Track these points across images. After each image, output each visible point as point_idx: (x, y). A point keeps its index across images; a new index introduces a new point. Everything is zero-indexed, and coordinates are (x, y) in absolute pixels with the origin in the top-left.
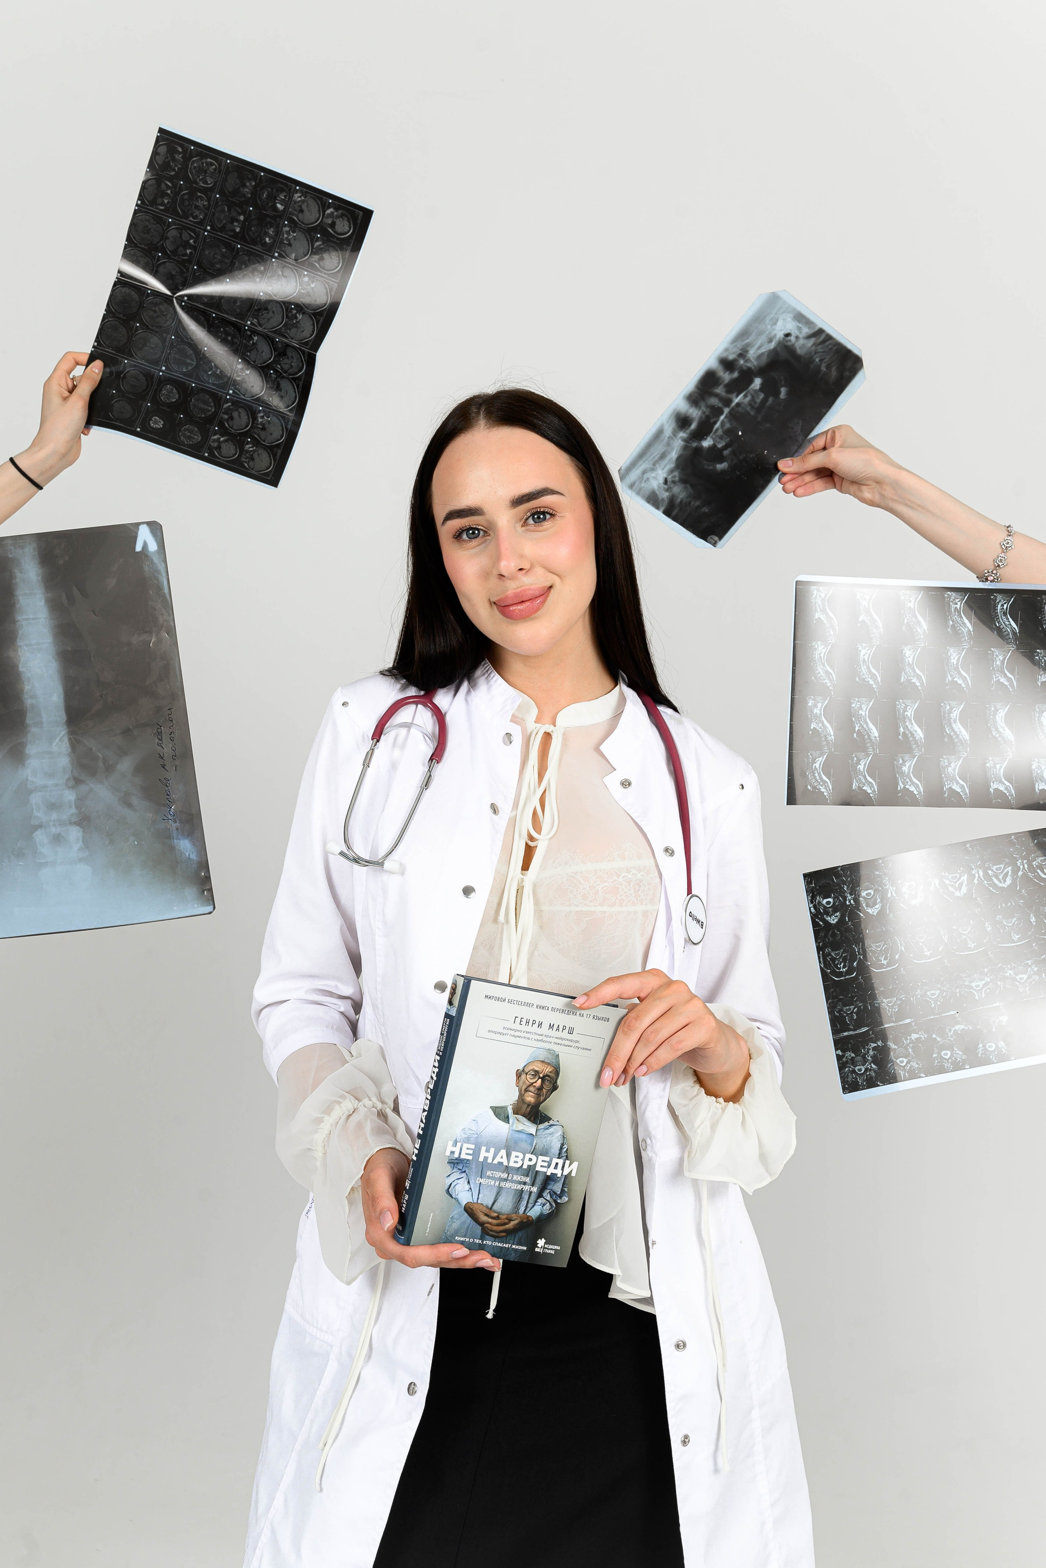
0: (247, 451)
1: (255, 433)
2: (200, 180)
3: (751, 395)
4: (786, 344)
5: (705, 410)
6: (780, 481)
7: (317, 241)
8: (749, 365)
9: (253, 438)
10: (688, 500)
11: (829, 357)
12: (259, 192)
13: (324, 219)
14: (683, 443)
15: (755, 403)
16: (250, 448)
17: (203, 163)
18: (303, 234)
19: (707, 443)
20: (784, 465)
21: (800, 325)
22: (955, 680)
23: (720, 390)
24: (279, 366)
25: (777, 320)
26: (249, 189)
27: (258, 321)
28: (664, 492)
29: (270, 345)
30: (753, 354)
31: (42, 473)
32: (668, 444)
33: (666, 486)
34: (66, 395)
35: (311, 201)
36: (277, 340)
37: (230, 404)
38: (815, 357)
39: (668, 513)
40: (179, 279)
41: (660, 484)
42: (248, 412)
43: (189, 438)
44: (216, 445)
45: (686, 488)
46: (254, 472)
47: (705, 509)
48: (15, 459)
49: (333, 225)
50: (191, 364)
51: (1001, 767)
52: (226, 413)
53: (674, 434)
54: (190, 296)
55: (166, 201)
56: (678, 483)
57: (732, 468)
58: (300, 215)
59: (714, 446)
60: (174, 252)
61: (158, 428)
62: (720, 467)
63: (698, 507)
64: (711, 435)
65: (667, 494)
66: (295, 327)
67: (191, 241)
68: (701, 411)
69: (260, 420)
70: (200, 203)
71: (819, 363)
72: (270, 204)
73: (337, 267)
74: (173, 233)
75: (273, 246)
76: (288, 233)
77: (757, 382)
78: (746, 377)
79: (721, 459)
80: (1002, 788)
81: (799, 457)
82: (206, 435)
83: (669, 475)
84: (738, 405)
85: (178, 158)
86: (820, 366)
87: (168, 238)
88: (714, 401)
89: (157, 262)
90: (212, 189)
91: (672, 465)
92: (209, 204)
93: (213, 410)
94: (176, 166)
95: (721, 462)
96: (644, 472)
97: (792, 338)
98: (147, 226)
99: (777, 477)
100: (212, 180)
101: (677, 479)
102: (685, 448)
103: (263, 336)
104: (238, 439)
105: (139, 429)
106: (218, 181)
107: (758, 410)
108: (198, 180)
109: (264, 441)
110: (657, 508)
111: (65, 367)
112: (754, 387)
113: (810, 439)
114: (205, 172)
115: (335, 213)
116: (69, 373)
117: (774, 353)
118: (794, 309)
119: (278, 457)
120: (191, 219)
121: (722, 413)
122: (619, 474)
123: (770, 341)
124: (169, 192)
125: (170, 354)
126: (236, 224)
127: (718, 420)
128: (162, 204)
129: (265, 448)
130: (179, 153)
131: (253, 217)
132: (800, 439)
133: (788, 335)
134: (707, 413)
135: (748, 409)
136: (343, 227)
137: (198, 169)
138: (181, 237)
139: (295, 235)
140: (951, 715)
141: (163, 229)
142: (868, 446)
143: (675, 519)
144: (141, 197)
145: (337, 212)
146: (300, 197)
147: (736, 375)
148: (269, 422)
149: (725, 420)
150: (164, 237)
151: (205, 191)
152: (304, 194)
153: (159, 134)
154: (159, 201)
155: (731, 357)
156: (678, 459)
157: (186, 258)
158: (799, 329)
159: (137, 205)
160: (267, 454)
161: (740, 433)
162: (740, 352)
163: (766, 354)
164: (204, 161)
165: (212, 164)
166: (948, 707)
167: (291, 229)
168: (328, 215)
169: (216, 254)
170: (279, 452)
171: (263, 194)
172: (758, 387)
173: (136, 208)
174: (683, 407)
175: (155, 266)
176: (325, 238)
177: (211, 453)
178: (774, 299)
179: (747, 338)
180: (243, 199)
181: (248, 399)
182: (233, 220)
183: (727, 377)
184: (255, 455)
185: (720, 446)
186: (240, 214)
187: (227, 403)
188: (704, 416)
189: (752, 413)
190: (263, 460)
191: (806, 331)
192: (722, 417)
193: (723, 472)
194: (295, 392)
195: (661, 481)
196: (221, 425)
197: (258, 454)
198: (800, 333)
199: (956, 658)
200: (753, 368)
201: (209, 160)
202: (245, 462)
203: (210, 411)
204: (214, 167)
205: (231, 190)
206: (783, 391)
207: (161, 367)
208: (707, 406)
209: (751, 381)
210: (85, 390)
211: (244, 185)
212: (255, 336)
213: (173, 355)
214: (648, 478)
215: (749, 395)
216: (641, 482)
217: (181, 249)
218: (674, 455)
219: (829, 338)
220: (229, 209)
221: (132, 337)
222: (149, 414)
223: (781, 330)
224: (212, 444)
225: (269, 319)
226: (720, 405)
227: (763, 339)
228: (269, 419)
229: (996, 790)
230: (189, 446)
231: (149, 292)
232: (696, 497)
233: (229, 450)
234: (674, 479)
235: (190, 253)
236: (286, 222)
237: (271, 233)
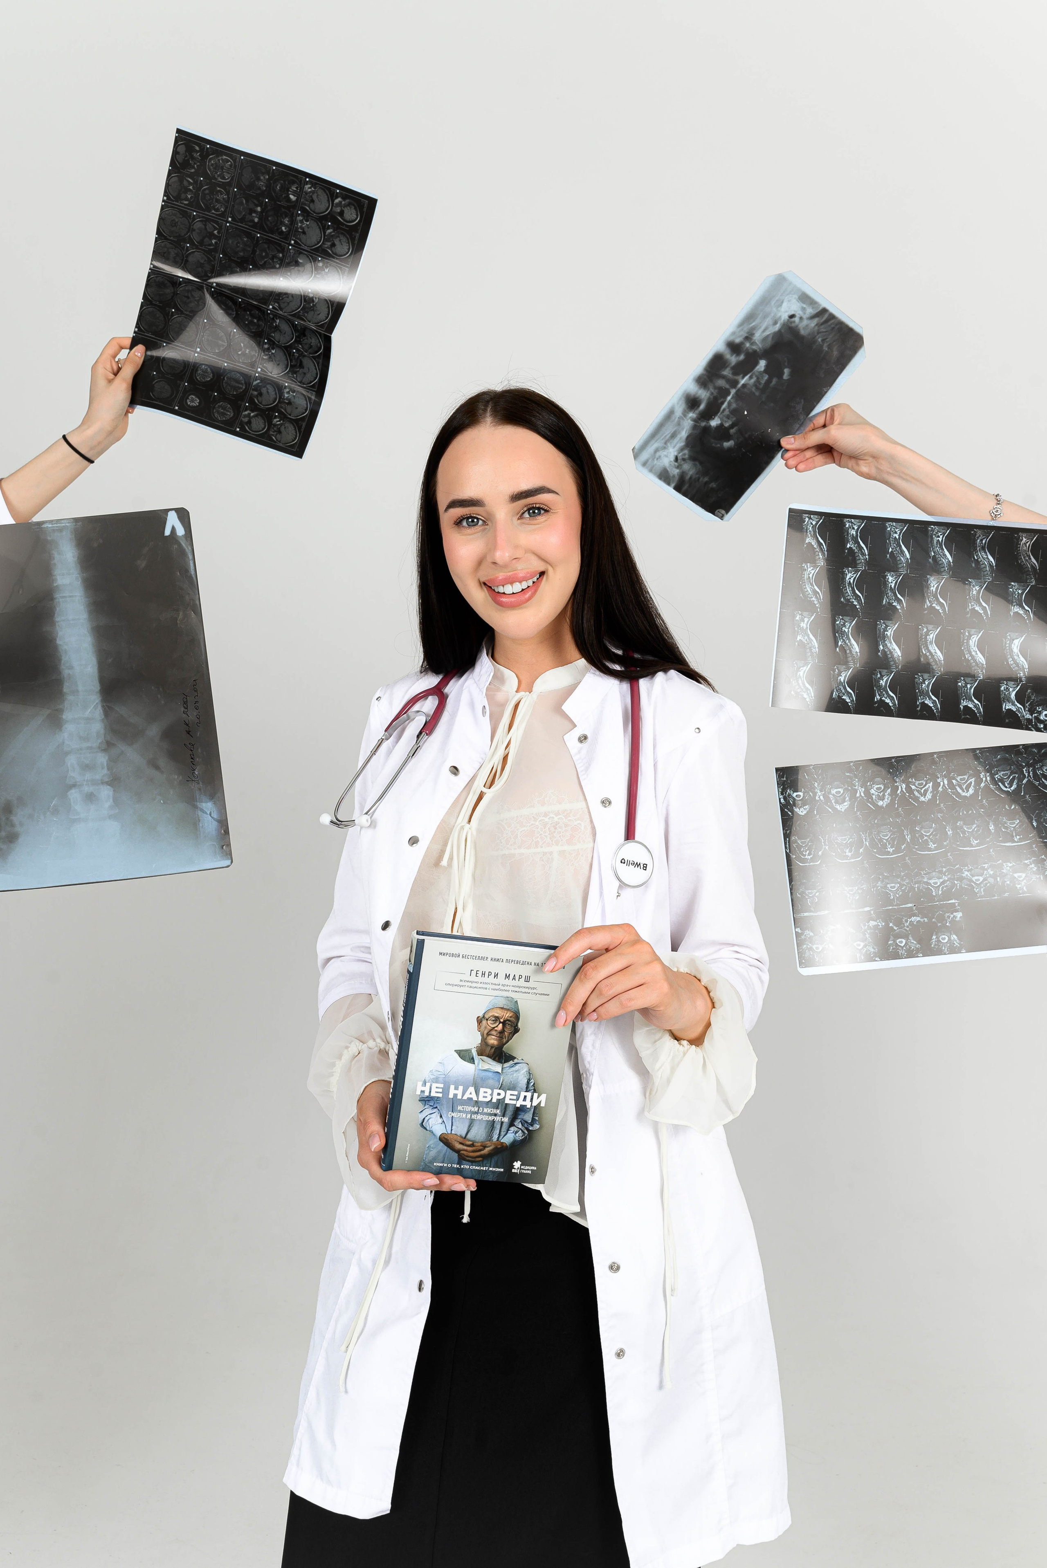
0: (275, 425)
1: (282, 407)
2: (218, 176)
3: (756, 376)
4: (790, 325)
5: (713, 391)
6: (782, 457)
7: (328, 229)
8: (754, 347)
9: (280, 413)
10: (697, 476)
11: (831, 336)
12: (272, 185)
13: (333, 208)
14: (692, 422)
15: (760, 384)
16: (277, 421)
17: (219, 160)
18: (315, 223)
19: (714, 423)
20: (787, 442)
21: (804, 306)
22: (933, 605)
23: (727, 372)
24: (300, 346)
25: (782, 302)
26: (263, 182)
27: (279, 305)
28: (674, 469)
29: (291, 327)
30: (759, 336)
31: (92, 449)
32: (679, 425)
33: (676, 464)
34: (112, 378)
35: (320, 192)
36: (296, 323)
37: (259, 381)
38: (817, 337)
39: (678, 489)
41: (671, 461)
42: (275, 389)
43: (223, 414)
44: (247, 420)
45: (695, 465)
46: (283, 443)
47: (713, 485)
48: (67, 437)
49: (342, 214)
50: (222, 345)
51: (971, 688)
52: (255, 390)
53: (684, 414)
54: (218, 286)
55: (189, 196)
56: (688, 460)
57: (738, 446)
58: (311, 205)
59: (721, 425)
60: (199, 244)
61: (194, 407)
62: (727, 444)
63: (706, 483)
64: (718, 415)
65: (678, 471)
66: (312, 310)
67: (216, 232)
68: (709, 392)
69: (286, 395)
70: (220, 197)
71: (821, 343)
72: (283, 196)
73: (347, 253)
74: (198, 225)
75: (289, 234)
76: (302, 222)
77: (762, 364)
78: (751, 359)
79: (728, 438)
80: (971, 705)
81: (801, 434)
82: (237, 410)
83: (679, 453)
84: (744, 386)
85: (196, 156)
86: (822, 346)
87: (194, 230)
88: (721, 383)
89: (186, 253)
90: (229, 184)
91: (683, 444)
92: (229, 198)
93: (244, 387)
94: (195, 163)
95: (728, 441)
96: (656, 451)
97: (797, 319)
98: (174, 220)
99: (780, 455)
100: (229, 175)
101: (687, 456)
102: (694, 427)
103: (284, 319)
104: (267, 414)
105: (177, 408)
106: (234, 176)
107: (763, 390)
108: (216, 176)
109: (290, 415)
110: (667, 485)
111: (111, 351)
112: (758, 369)
113: (811, 417)
114: (222, 168)
115: (343, 203)
116: (114, 357)
117: (778, 335)
118: (799, 290)
119: (303, 429)
120: (213, 211)
121: (729, 394)
123: (775, 323)
124: (191, 187)
125: (201, 337)
126: (254, 215)
127: (725, 401)
128: (186, 199)
129: (291, 421)
130: (197, 152)
131: (269, 208)
133: (792, 316)
134: (715, 394)
135: (754, 389)
136: (351, 215)
137: (215, 165)
138: (206, 229)
139: (308, 223)
140: (928, 637)
141: (189, 222)
142: (868, 423)
143: (685, 494)
144: (166, 193)
145: (345, 201)
146: (310, 188)
147: (742, 357)
148: (294, 396)
149: (732, 401)
150: (190, 229)
151: (223, 185)
152: (314, 185)
153: (177, 135)
154: (183, 196)
155: (738, 340)
156: (688, 438)
157: (210, 248)
158: (803, 309)
159: (163, 201)
160: (292, 426)
161: (746, 413)
162: (746, 335)
163: (771, 336)
164: (220, 158)
165: (228, 161)
166: (926, 631)
167: (304, 218)
168: (337, 204)
169: (238, 243)
170: (304, 423)
171: (277, 185)
172: (762, 369)
173: (163, 203)
174: (693, 389)
175: (185, 256)
176: (335, 227)
177: (243, 429)
178: (780, 280)
179: (754, 321)
180: (258, 192)
181: (275, 376)
182: (252, 211)
183: (733, 359)
184: (282, 429)
185: (727, 425)
186: (257, 206)
187: (256, 380)
188: (712, 397)
189: (757, 394)
190: (290, 434)
191: (810, 311)
192: (729, 398)
193: (730, 449)
194: (316, 369)
195: (672, 458)
196: (251, 401)
197: (285, 428)
198: (805, 313)
199: (936, 585)
200: (758, 350)
201: (224, 157)
202: (273, 435)
203: (241, 388)
204: (230, 163)
205: (247, 184)
206: (786, 371)
207: (196, 349)
208: (715, 388)
209: (757, 363)
210: (128, 373)
211: (259, 179)
212: (277, 319)
213: (203, 338)
214: (660, 457)
215: (754, 377)
216: (653, 461)
217: (207, 239)
218: (684, 434)
219: (832, 317)
220: (247, 201)
221: (169, 322)
222: (187, 393)
223: (786, 312)
224: (243, 419)
225: (288, 303)
226: (727, 386)
227: (768, 321)
228: (294, 394)
229: (966, 707)
230: (222, 422)
231: (180, 281)
232: (705, 474)
233: (258, 424)
234: (683, 457)
235: (215, 242)
236: (299, 212)
237: (287, 222)
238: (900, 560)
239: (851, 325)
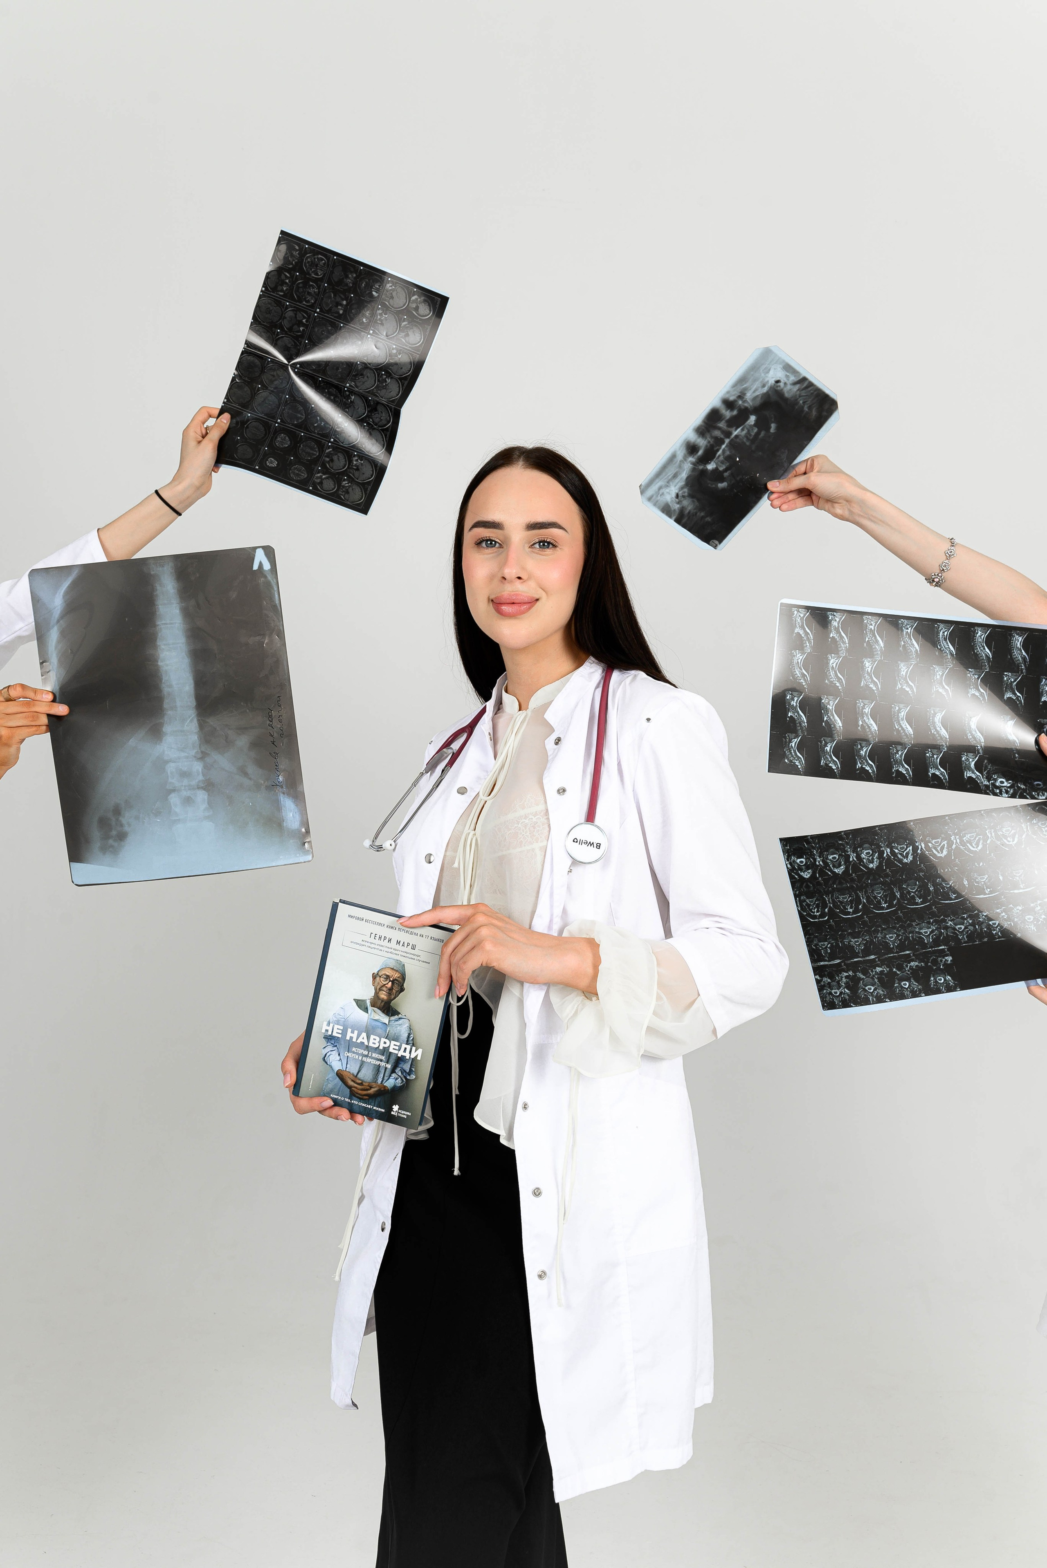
0: (344, 487)
1: (351, 472)
2: (312, 272)
3: (747, 429)
4: (776, 388)
5: (710, 440)
6: (768, 498)
7: (404, 321)
8: (746, 405)
9: (349, 477)
10: (695, 511)
11: (810, 400)
12: (358, 282)
13: (410, 304)
14: (691, 465)
15: (750, 435)
16: (346, 484)
17: (315, 259)
18: (393, 316)
19: (711, 466)
20: (772, 485)
21: (788, 374)
22: (903, 687)
23: (722, 425)
24: (371, 420)
25: (770, 370)
26: (351, 280)
27: (355, 383)
28: (676, 505)
29: (364, 403)
30: (750, 395)
31: (181, 502)
32: (680, 467)
33: (677, 500)
34: (201, 440)
35: (399, 290)
36: (370, 398)
37: (331, 449)
38: (799, 400)
39: (678, 521)
40: (293, 351)
41: (672, 498)
42: (345, 456)
43: (298, 475)
44: (319, 481)
45: (693, 501)
46: (349, 503)
47: (709, 519)
48: (158, 491)
49: (417, 309)
50: (301, 418)
52: (327, 457)
53: (685, 458)
54: (301, 363)
55: (285, 289)
56: (687, 498)
57: (731, 487)
58: (391, 300)
59: (717, 469)
60: (290, 329)
61: (273, 467)
62: (721, 485)
63: (703, 517)
64: (714, 460)
65: (678, 506)
66: (384, 389)
67: (304, 321)
68: (706, 440)
69: (355, 463)
70: (311, 290)
71: (802, 405)
72: (367, 292)
73: (419, 342)
74: (289, 314)
75: (369, 325)
76: (381, 315)
77: (752, 419)
78: (743, 415)
79: (722, 480)
80: (937, 773)
81: (784, 480)
82: (311, 472)
83: (680, 491)
84: (737, 436)
85: (295, 255)
86: (803, 407)
87: (286, 318)
88: (717, 433)
89: (276, 337)
90: (321, 280)
91: (683, 483)
92: (319, 292)
93: (318, 454)
94: (293, 260)
95: (722, 482)
96: (660, 488)
97: (782, 384)
98: (269, 308)
99: (767, 495)
100: (322, 272)
101: (686, 494)
102: (693, 470)
103: (358, 395)
104: (337, 477)
105: (257, 467)
106: (326, 273)
107: (753, 441)
108: (311, 272)
109: (357, 479)
110: (670, 517)
111: (200, 418)
112: (749, 423)
113: (794, 465)
114: (317, 266)
115: (419, 300)
116: (204, 422)
117: (766, 396)
118: (784, 361)
119: (368, 492)
120: (304, 303)
121: (723, 442)
122: (640, 489)
123: (764, 386)
124: (287, 281)
125: (284, 409)
126: (339, 307)
127: (720, 449)
128: (282, 291)
129: (358, 484)
130: (297, 250)
131: (353, 302)
132: (786, 465)
133: (778, 382)
134: (712, 442)
135: (745, 440)
136: (425, 310)
137: (311, 263)
138: (296, 317)
139: (386, 316)
140: (900, 714)
141: (282, 310)
142: (841, 472)
143: (684, 526)
144: (265, 285)
145: (420, 298)
146: (391, 286)
147: (735, 412)
148: (362, 464)
149: (726, 449)
150: (282, 317)
151: (316, 281)
152: (394, 284)
153: (280, 236)
154: (279, 288)
155: (732, 398)
156: (687, 478)
157: (299, 334)
158: (787, 376)
159: (262, 291)
160: (359, 489)
161: (738, 459)
162: (739, 394)
163: (760, 396)
164: (316, 257)
165: (322, 260)
166: (897, 708)
167: (383, 311)
168: (413, 300)
169: (323, 331)
170: (370, 487)
171: (363, 283)
172: (753, 423)
173: (261, 293)
174: (693, 437)
175: (275, 340)
176: (410, 319)
177: (315, 488)
178: (767, 353)
179: (746, 383)
180: (346, 288)
181: (345, 446)
182: (338, 304)
183: (728, 414)
184: (350, 490)
185: (721, 469)
186: (343, 300)
187: (329, 448)
188: (709, 445)
189: (748, 444)
190: (356, 494)
191: (793, 378)
192: (723, 446)
193: (723, 490)
194: (383, 440)
195: (674, 495)
196: (323, 465)
197: (353, 489)
198: (788, 380)
199: (906, 670)
200: (749, 407)
201: (320, 256)
202: (342, 495)
203: (315, 455)
204: (324, 262)
205: (336, 280)
206: (773, 426)
207: (277, 420)
208: (712, 437)
209: (747, 418)
210: (215, 435)
211: (347, 277)
212: (352, 395)
213: (286, 410)
214: (663, 493)
215: (745, 429)
216: (657, 496)
217: (296, 327)
218: (684, 475)
219: (811, 384)
220: (335, 295)
221: (255, 395)
222: (266, 456)
223: (773, 378)
224: (316, 480)
225: (364, 382)
226: (722, 436)
227: (757, 384)
228: (362, 462)
230: (297, 481)
231: (269, 360)
232: (701, 510)
233: (329, 485)
234: (683, 494)
235: (303, 330)
236: (380, 307)
237: (368, 315)
238: (875, 648)
239: (827, 392)
